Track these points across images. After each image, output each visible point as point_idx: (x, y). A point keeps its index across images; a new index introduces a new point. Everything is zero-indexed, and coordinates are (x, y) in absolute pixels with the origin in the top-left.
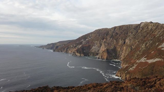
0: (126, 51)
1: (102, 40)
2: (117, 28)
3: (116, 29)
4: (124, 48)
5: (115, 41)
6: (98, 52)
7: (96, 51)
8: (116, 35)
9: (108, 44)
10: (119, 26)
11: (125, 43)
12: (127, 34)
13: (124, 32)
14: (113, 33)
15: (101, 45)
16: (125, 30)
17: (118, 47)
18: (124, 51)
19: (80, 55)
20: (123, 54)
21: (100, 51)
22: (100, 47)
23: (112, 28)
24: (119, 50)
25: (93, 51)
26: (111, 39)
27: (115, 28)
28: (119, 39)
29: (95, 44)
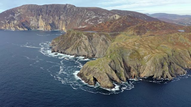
0: (62, 24)
1: (38, 16)
2: (49, 6)
3: (48, 8)
4: (61, 22)
5: (51, 17)
6: (38, 26)
7: (36, 25)
8: (50, 13)
9: (46, 19)
10: (50, 5)
11: (60, 18)
12: (60, 12)
13: (56, 10)
14: (47, 10)
15: (38, 20)
16: (56, 8)
17: (55, 21)
18: (61, 24)
19: (23, 30)
20: (60, 26)
21: (39, 25)
22: (38, 22)
23: (43, 6)
24: (57, 23)
25: (33, 25)
26: (47, 15)
27: (47, 6)
28: (55, 15)
29: (31, 19)
